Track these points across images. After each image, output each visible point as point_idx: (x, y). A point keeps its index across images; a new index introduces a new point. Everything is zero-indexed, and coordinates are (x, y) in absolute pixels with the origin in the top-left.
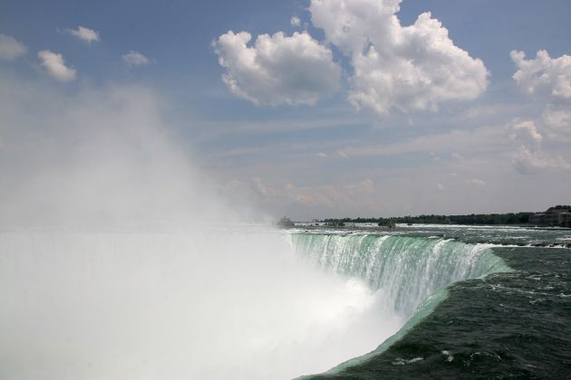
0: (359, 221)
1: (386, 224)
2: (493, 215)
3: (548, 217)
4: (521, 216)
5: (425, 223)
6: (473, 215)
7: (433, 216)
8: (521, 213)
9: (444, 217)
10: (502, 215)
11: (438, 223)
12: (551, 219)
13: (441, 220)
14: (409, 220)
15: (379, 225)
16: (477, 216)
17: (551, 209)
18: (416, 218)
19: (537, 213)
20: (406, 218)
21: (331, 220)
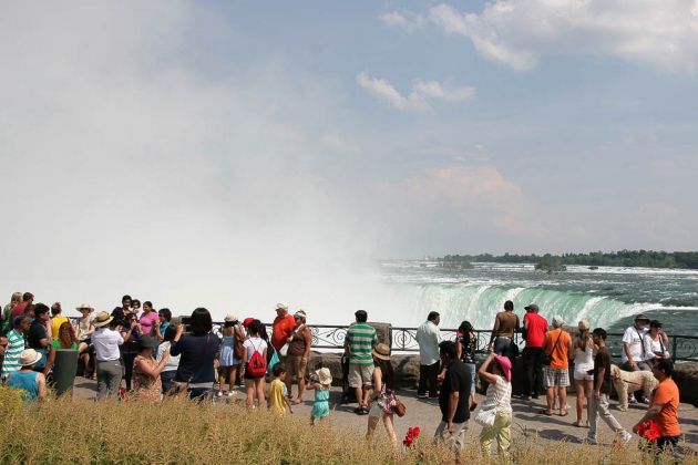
0: (507, 259)
1: (549, 266)
5: (627, 265)
7: (643, 252)
9: (664, 254)
11: (650, 265)
13: (656, 259)
14: (595, 260)
18: (612, 256)
21: (457, 258)
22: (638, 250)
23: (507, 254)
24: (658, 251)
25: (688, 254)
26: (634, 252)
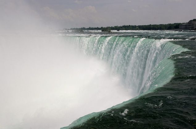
0: (90, 29)
1: (106, 30)
2: (161, 25)
3: (189, 25)
4: (175, 25)
5: (126, 29)
6: (150, 25)
7: (129, 26)
8: (175, 24)
9: (136, 26)
10: (166, 25)
11: (133, 29)
12: (190, 26)
13: (134, 28)
14: (117, 28)
15: (102, 31)
16: (153, 25)
17: (191, 21)
18: (121, 27)
19: (183, 23)
20: (115, 27)
22: (128, 25)
23: (90, 27)
24: (134, 25)
25: (142, 26)
26: (127, 26)
